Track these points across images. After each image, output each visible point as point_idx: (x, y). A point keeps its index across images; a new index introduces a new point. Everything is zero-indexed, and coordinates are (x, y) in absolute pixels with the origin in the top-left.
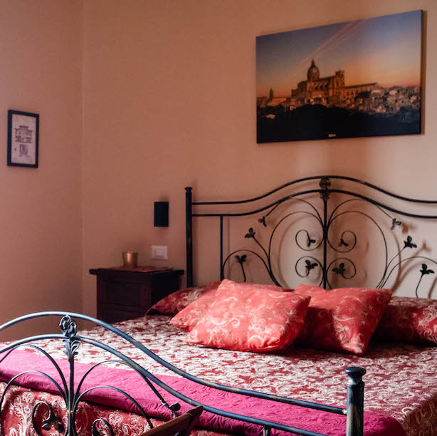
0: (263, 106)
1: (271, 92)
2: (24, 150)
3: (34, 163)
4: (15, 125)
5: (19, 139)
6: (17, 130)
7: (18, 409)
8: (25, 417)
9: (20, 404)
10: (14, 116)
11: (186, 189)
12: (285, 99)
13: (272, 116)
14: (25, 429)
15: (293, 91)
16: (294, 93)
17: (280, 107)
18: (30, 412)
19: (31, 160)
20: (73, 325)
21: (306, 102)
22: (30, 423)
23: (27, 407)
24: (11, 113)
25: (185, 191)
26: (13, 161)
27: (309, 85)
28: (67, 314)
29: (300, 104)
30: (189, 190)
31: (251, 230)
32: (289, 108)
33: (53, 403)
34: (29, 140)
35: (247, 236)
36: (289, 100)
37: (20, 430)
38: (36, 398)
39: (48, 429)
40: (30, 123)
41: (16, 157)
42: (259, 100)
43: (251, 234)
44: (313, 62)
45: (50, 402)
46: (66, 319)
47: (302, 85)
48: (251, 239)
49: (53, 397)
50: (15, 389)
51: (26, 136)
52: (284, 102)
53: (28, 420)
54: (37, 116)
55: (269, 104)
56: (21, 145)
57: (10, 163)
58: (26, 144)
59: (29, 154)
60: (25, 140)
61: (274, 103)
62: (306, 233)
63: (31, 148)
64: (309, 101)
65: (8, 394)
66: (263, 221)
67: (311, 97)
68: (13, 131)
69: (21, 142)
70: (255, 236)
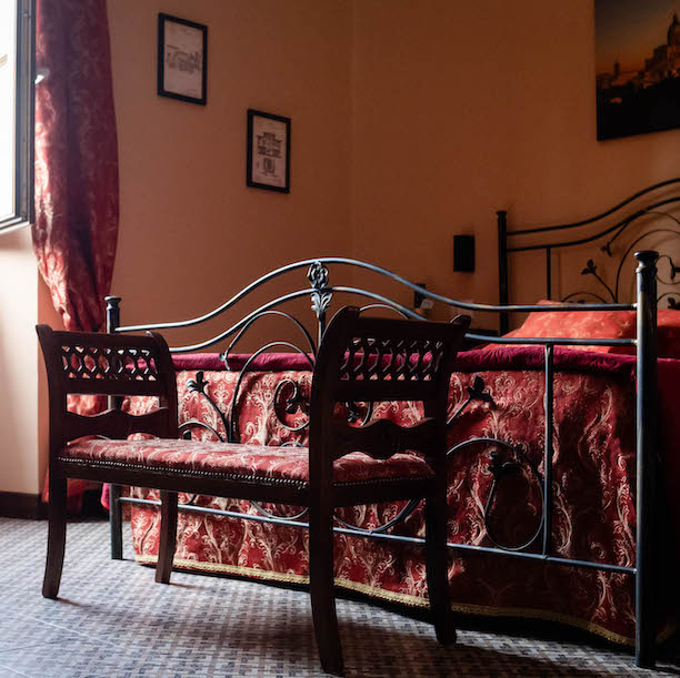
0: (605, 86)
1: (617, 66)
2: (269, 167)
3: (283, 185)
4: (257, 131)
5: (262, 150)
6: (260, 138)
7: (257, 397)
8: (265, 405)
9: (260, 391)
10: (256, 119)
11: (498, 213)
12: (636, 74)
13: (618, 100)
14: (265, 419)
15: (647, 61)
16: (650, 64)
17: (630, 85)
18: (271, 398)
19: (280, 181)
20: (324, 272)
21: (666, 74)
22: (271, 411)
23: (268, 392)
24: (251, 114)
25: (497, 217)
26: (254, 180)
27: (669, 50)
28: (316, 261)
29: (657, 78)
30: (502, 215)
31: (590, 263)
32: (642, 85)
33: (300, 380)
34: (277, 153)
35: (585, 272)
36: (642, 74)
37: (259, 422)
38: (279, 379)
39: (293, 411)
40: (279, 130)
41: (259, 175)
42: (600, 79)
43: (591, 268)
44: (675, 17)
45: (296, 379)
46: (315, 266)
47: (660, 52)
48: (590, 275)
49: (299, 374)
50: (253, 374)
51: (271, 147)
52: (635, 78)
53: (269, 408)
54: (287, 121)
55: (614, 84)
56: (265, 159)
57: (250, 183)
58: (273, 158)
59: (276, 172)
60: (271, 153)
61: (620, 81)
62: (668, 261)
63: (280, 164)
64: (670, 73)
65: (245, 382)
66: (606, 249)
67: (673, 66)
68: (255, 140)
69: (264, 154)
70: (598, 272)
